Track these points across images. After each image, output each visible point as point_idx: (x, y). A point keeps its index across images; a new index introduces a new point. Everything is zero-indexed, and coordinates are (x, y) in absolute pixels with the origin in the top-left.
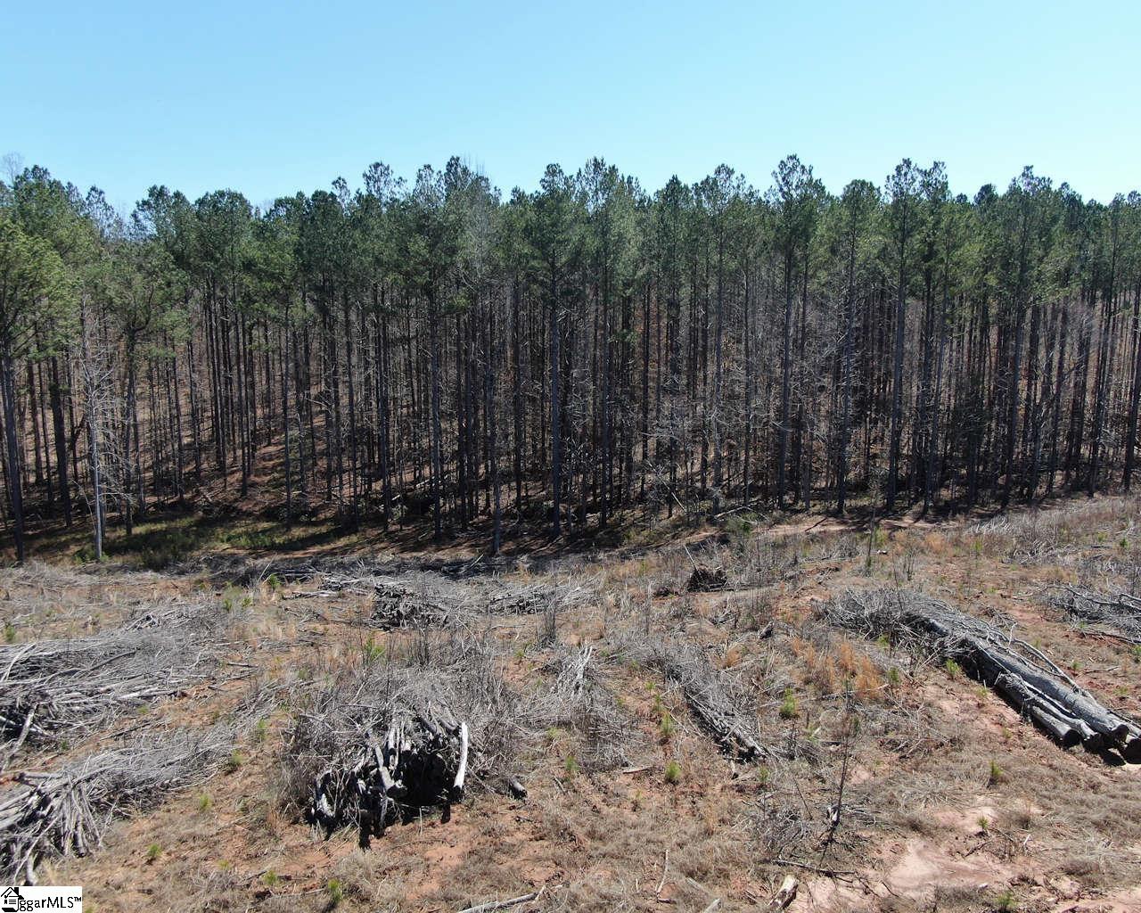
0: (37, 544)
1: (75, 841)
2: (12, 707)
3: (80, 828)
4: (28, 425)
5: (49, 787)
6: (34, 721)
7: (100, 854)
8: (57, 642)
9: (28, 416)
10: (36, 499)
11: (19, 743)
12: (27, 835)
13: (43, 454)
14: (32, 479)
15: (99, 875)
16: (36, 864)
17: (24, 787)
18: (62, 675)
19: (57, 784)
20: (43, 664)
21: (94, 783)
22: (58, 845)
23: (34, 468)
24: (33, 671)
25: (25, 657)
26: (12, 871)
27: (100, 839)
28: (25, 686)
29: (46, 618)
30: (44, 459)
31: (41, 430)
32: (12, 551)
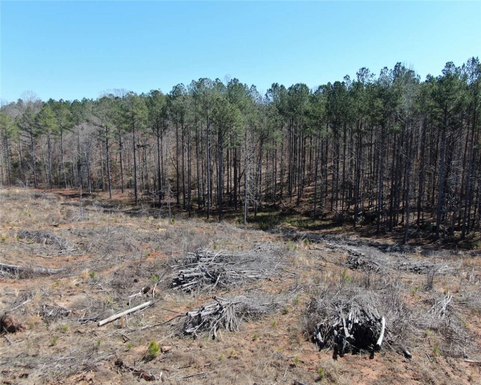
0: (225, 215)
1: (229, 325)
2: (214, 272)
3: (231, 321)
4: (226, 172)
5: (223, 303)
6: (220, 278)
7: (237, 332)
8: (229, 252)
9: (226, 169)
10: (226, 199)
11: (215, 285)
12: (215, 318)
13: (230, 183)
14: (226, 192)
15: (236, 340)
16: (217, 330)
17: (215, 301)
18: (230, 264)
19: (226, 303)
20: (225, 259)
21: (238, 306)
22: (224, 325)
23: (226, 188)
24: (221, 261)
25: (219, 255)
26: (209, 330)
27: (238, 327)
28: (218, 265)
29: (227, 243)
30: (230, 185)
31: (230, 174)
32: (218, 217)
